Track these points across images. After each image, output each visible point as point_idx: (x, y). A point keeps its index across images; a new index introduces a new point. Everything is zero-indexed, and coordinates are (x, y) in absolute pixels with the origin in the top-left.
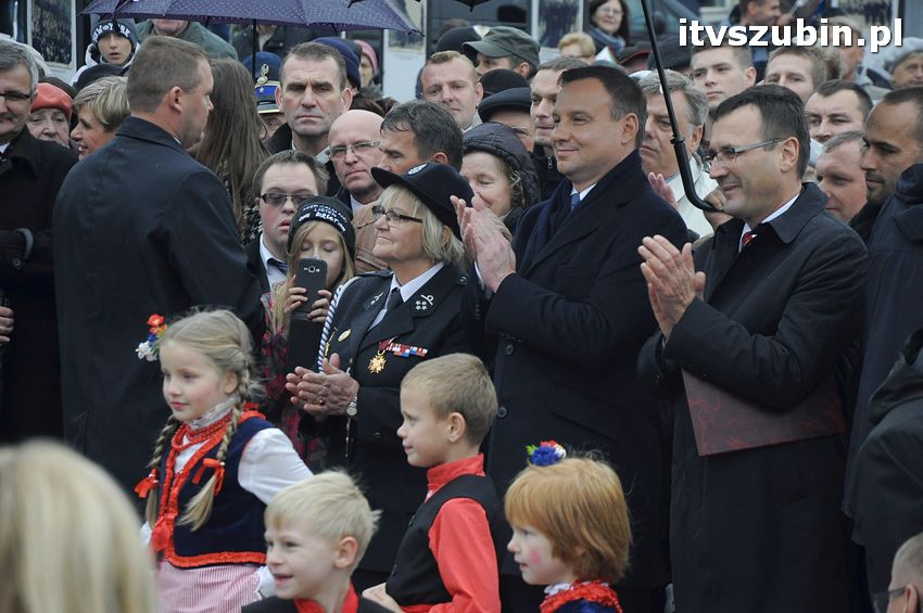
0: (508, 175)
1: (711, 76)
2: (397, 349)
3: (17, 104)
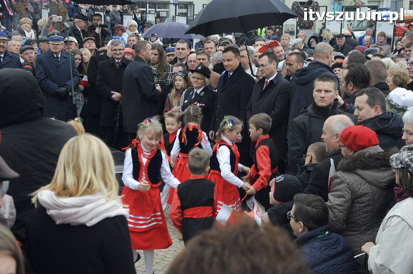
3: (121, 51)
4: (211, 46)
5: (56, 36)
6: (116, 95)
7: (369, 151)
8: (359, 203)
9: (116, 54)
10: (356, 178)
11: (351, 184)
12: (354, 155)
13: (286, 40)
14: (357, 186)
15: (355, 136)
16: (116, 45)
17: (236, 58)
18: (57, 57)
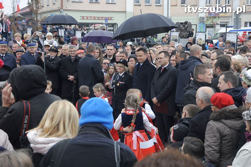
0: (135, 61)
1: (158, 49)
2: (121, 83)
3: (75, 52)
4: (128, 49)
5: (32, 43)
6: (71, 77)
7: (229, 108)
8: (224, 140)
9: (71, 53)
10: (222, 124)
11: (219, 128)
12: (220, 111)
13: (172, 44)
14: (222, 130)
15: (220, 99)
16: (72, 48)
17: (145, 55)
18: (34, 56)
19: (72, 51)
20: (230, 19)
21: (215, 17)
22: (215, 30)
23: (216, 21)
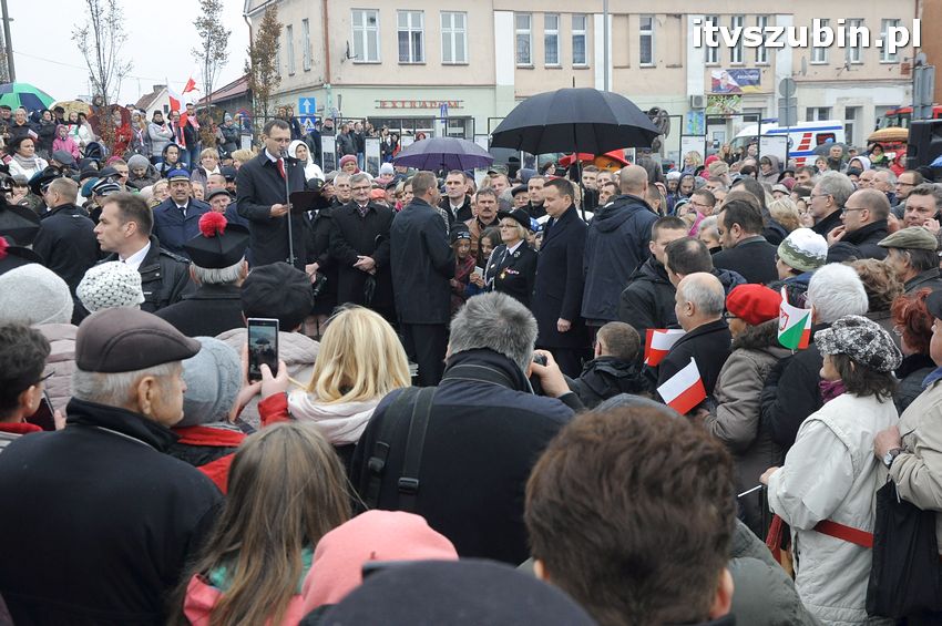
3: (367, 190)
6: (365, 260)
9: (359, 194)
19: (359, 188)
20: (769, 100)
21: (730, 96)
22: (730, 129)
23: (730, 105)
